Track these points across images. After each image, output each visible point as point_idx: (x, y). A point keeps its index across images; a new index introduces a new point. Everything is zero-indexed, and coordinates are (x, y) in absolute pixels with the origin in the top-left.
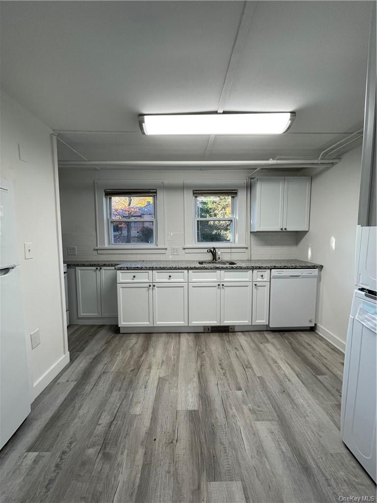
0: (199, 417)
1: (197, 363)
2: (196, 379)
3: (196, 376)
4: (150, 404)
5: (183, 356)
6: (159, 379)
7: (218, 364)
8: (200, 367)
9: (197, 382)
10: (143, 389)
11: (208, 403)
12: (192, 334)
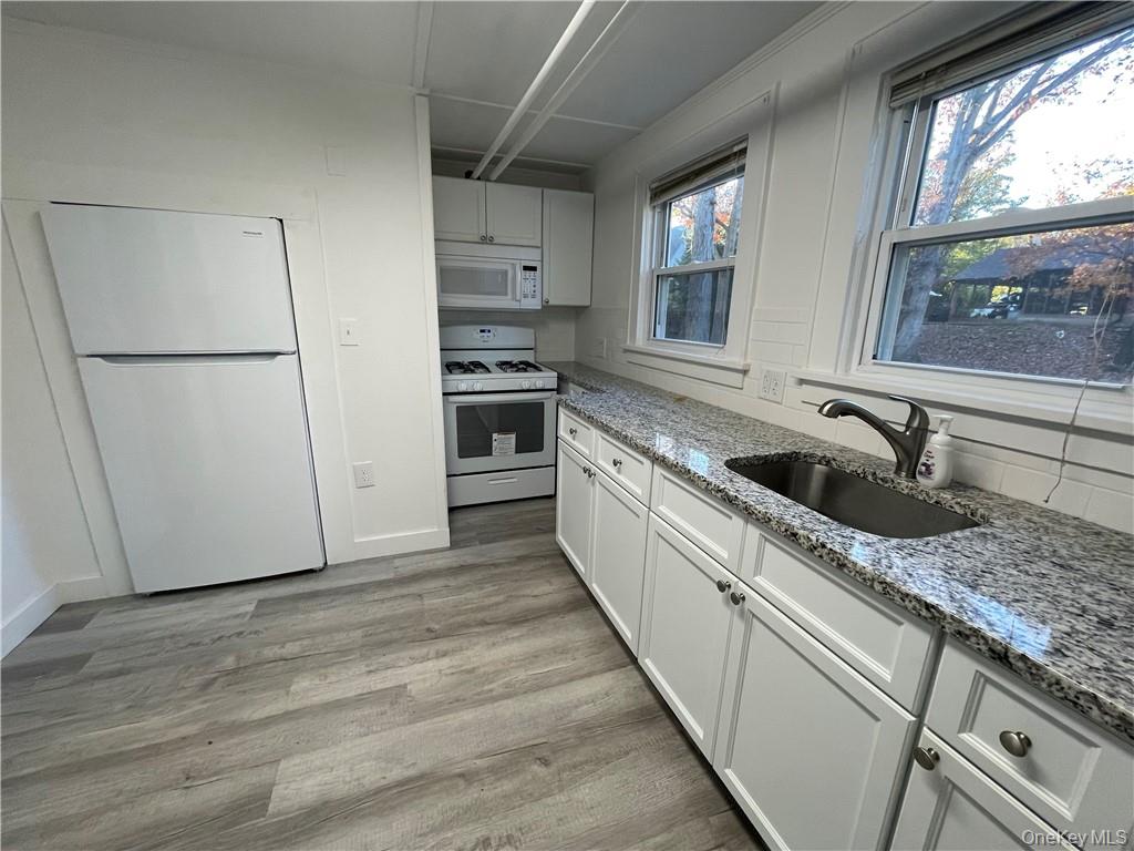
0: (238, 824)
1: (480, 756)
2: (396, 773)
3: (412, 772)
4: (315, 699)
5: (508, 708)
6: (399, 686)
7: (485, 833)
8: (458, 771)
9: (384, 782)
10: (364, 669)
11: (286, 838)
12: (640, 679)
